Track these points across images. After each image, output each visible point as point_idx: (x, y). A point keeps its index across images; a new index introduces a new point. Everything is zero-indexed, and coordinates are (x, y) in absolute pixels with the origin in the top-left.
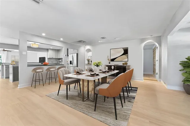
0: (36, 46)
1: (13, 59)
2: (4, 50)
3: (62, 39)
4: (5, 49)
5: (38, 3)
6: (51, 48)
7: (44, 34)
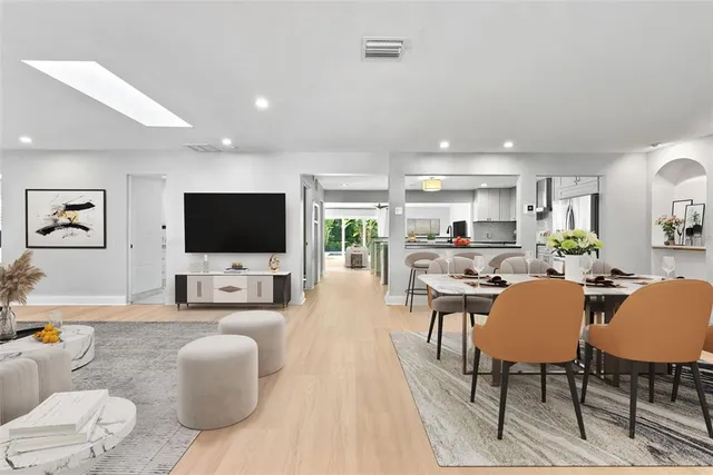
0: (433, 186)
1: (412, 228)
2: (380, 207)
3: (509, 145)
4: (382, 205)
5: (396, 55)
6: (484, 185)
7: (444, 145)
